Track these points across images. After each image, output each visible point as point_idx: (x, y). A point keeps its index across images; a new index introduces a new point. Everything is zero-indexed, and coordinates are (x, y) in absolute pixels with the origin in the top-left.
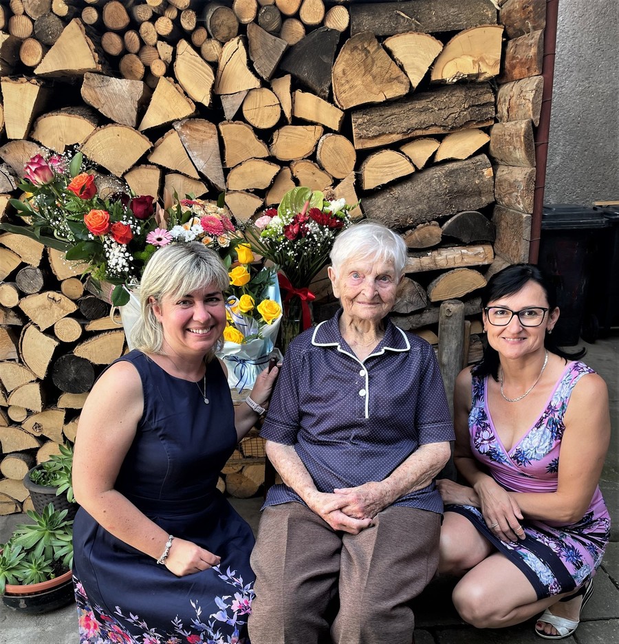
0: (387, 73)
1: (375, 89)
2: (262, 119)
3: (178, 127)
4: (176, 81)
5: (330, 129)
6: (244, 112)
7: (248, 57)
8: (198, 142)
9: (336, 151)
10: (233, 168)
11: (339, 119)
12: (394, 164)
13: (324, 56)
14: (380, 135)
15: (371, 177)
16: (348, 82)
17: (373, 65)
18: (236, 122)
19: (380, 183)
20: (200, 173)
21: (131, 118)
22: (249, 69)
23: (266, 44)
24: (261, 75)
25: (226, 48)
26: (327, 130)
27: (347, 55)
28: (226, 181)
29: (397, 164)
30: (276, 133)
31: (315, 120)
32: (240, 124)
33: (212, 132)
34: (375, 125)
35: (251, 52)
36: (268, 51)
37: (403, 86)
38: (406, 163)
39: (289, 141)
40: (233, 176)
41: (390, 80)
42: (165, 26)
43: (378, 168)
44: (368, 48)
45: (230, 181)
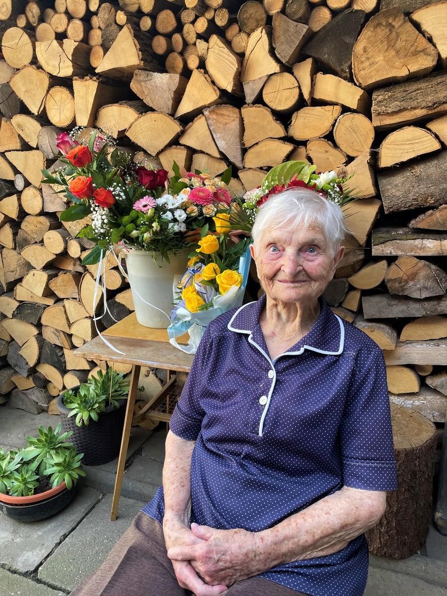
0: (412, 45)
1: (397, 64)
2: (280, 101)
3: (206, 113)
4: (206, 72)
5: (349, 108)
6: (264, 96)
7: (271, 44)
8: (222, 126)
9: (353, 130)
10: (250, 148)
11: (358, 97)
12: (416, 141)
13: (347, 37)
14: (400, 111)
15: (389, 155)
16: (368, 59)
17: (397, 40)
18: (256, 105)
19: (398, 161)
20: (221, 153)
21: (168, 106)
22: (271, 56)
23: (288, 31)
24: (281, 59)
25: (251, 38)
26: (345, 109)
27: (369, 33)
28: (243, 159)
29: (421, 140)
30: (294, 115)
31: (334, 100)
32: (259, 107)
33: (235, 115)
34: (397, 101)
35: (274, 39)
36: (289, 36)
37: (430, 58)
38: (430, 139)
39: (306, 121)
40: (250, 155)
41: (416, 53)
42: (202, 25)
43: (397, 145)
44: (393, 23)
45: (246, 160)
